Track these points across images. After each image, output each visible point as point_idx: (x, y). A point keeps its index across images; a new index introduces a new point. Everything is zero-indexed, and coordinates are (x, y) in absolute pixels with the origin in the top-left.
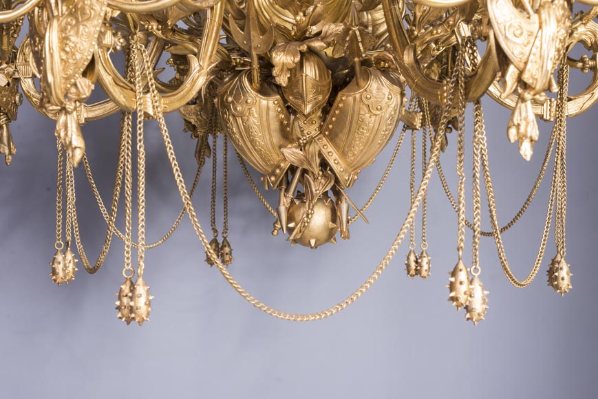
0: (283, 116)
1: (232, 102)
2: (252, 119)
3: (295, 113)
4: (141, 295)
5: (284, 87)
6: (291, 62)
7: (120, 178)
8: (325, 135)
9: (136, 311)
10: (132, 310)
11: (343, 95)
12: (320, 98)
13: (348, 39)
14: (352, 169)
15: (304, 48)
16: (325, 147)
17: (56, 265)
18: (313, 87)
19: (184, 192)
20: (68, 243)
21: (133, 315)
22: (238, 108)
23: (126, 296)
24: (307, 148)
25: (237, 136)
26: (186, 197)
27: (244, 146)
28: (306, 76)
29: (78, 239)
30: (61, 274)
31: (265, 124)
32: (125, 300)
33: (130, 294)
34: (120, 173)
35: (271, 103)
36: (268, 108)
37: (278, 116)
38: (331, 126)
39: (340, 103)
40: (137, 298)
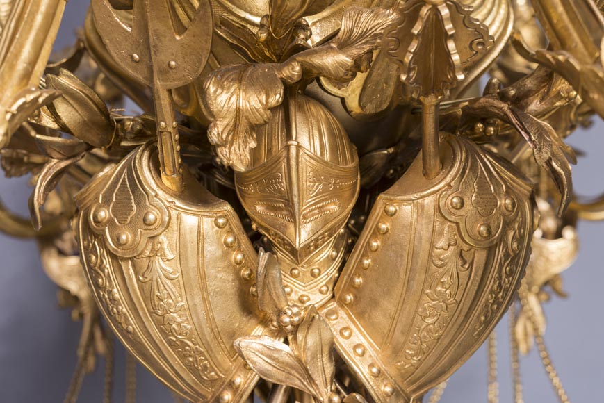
0: (239, 257)
1: (110, 222)
2: (159, 263)
3: (269, 247)
5: (240, 173)
6: (259, 106)
8: (342, 303)
11: (392, 202)
12: (333, 207)
13: (416, 29)
14: (414, 387)
15: (293, 70)
16: (346, 334)
18: (317, 177)
22: (124, 237)
24: (300, 336)
25: (124, 309)
27: (140, 334)
28: (299, 147)
31: (193, 274)
35: (208, 223)
36: (201, 236)
37: (225, 255)
38: (358, 281)
39: (381, 220)
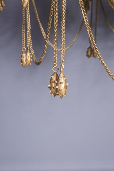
4: (62, 83)
7: (51, 17)
9: (59, 91)
10: (57, 90)
17: (22, 59)
19: (87, 24)
20: (28, 48)
21: (58, 93)
23: (54, 82)
26: (89, 28)
29: (31, 47)
30: (25, 62)
32: (53, 84)
33: (56, 82)
34: (52, 13)
40: (60, 84)
